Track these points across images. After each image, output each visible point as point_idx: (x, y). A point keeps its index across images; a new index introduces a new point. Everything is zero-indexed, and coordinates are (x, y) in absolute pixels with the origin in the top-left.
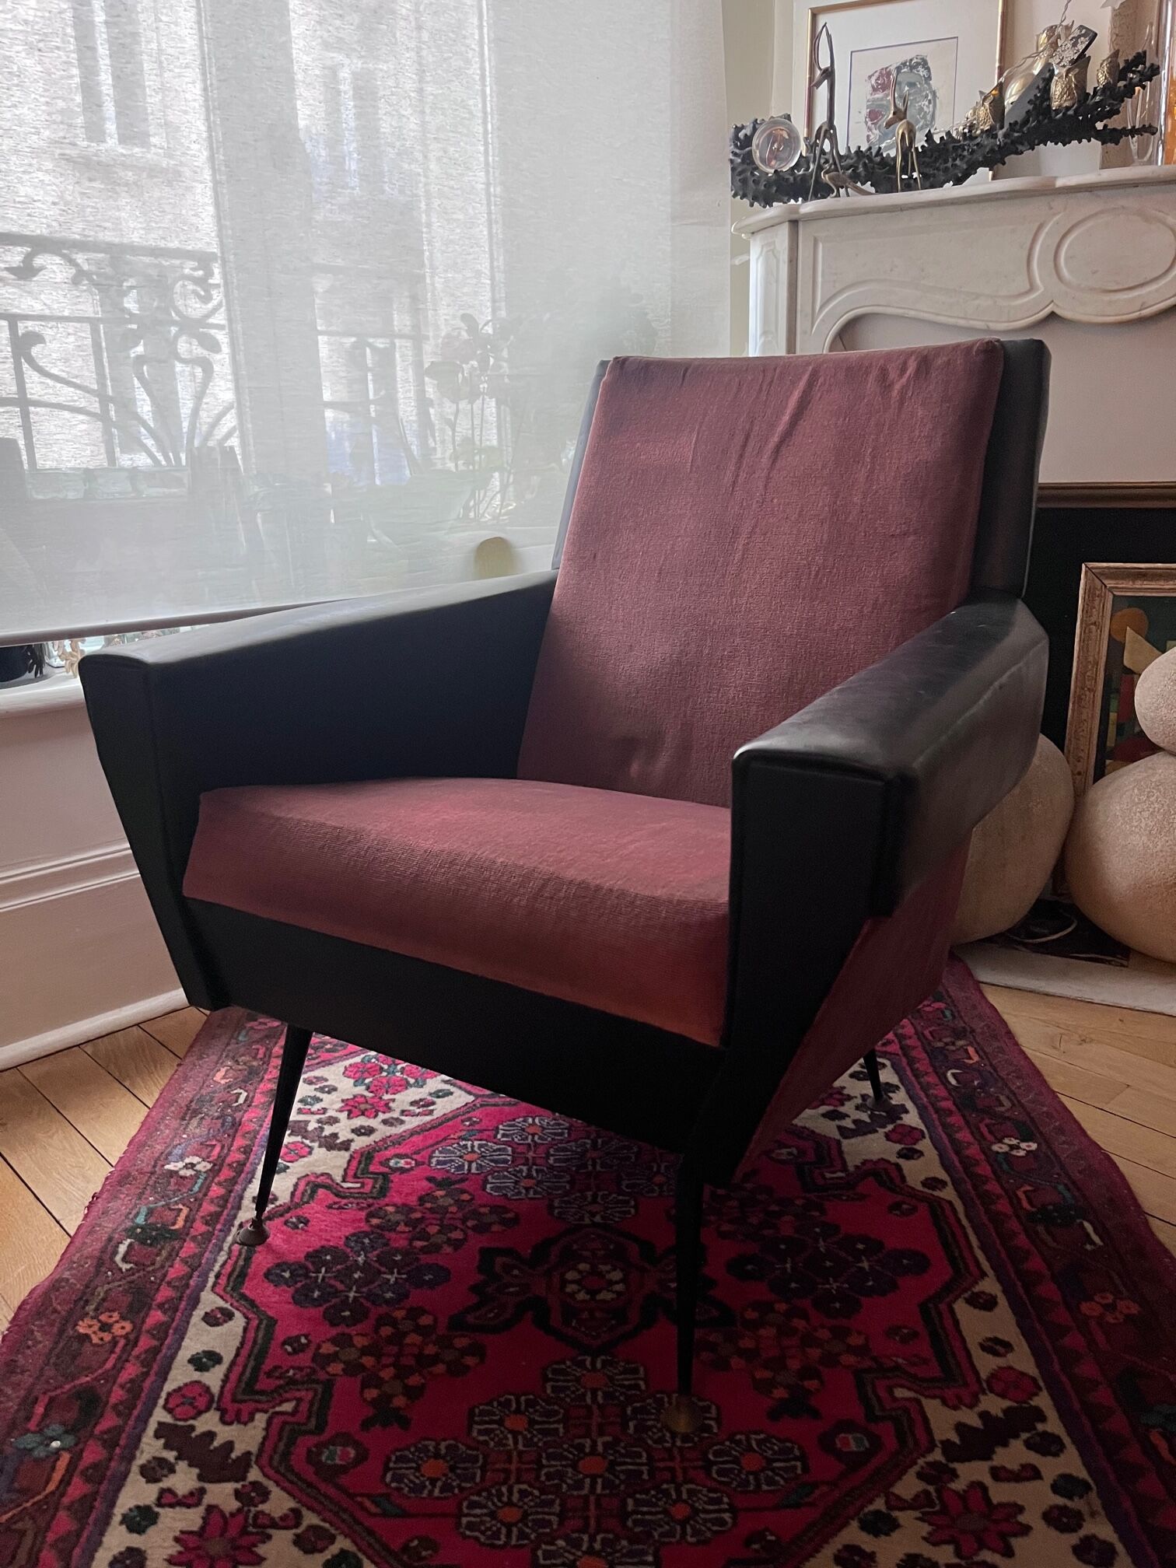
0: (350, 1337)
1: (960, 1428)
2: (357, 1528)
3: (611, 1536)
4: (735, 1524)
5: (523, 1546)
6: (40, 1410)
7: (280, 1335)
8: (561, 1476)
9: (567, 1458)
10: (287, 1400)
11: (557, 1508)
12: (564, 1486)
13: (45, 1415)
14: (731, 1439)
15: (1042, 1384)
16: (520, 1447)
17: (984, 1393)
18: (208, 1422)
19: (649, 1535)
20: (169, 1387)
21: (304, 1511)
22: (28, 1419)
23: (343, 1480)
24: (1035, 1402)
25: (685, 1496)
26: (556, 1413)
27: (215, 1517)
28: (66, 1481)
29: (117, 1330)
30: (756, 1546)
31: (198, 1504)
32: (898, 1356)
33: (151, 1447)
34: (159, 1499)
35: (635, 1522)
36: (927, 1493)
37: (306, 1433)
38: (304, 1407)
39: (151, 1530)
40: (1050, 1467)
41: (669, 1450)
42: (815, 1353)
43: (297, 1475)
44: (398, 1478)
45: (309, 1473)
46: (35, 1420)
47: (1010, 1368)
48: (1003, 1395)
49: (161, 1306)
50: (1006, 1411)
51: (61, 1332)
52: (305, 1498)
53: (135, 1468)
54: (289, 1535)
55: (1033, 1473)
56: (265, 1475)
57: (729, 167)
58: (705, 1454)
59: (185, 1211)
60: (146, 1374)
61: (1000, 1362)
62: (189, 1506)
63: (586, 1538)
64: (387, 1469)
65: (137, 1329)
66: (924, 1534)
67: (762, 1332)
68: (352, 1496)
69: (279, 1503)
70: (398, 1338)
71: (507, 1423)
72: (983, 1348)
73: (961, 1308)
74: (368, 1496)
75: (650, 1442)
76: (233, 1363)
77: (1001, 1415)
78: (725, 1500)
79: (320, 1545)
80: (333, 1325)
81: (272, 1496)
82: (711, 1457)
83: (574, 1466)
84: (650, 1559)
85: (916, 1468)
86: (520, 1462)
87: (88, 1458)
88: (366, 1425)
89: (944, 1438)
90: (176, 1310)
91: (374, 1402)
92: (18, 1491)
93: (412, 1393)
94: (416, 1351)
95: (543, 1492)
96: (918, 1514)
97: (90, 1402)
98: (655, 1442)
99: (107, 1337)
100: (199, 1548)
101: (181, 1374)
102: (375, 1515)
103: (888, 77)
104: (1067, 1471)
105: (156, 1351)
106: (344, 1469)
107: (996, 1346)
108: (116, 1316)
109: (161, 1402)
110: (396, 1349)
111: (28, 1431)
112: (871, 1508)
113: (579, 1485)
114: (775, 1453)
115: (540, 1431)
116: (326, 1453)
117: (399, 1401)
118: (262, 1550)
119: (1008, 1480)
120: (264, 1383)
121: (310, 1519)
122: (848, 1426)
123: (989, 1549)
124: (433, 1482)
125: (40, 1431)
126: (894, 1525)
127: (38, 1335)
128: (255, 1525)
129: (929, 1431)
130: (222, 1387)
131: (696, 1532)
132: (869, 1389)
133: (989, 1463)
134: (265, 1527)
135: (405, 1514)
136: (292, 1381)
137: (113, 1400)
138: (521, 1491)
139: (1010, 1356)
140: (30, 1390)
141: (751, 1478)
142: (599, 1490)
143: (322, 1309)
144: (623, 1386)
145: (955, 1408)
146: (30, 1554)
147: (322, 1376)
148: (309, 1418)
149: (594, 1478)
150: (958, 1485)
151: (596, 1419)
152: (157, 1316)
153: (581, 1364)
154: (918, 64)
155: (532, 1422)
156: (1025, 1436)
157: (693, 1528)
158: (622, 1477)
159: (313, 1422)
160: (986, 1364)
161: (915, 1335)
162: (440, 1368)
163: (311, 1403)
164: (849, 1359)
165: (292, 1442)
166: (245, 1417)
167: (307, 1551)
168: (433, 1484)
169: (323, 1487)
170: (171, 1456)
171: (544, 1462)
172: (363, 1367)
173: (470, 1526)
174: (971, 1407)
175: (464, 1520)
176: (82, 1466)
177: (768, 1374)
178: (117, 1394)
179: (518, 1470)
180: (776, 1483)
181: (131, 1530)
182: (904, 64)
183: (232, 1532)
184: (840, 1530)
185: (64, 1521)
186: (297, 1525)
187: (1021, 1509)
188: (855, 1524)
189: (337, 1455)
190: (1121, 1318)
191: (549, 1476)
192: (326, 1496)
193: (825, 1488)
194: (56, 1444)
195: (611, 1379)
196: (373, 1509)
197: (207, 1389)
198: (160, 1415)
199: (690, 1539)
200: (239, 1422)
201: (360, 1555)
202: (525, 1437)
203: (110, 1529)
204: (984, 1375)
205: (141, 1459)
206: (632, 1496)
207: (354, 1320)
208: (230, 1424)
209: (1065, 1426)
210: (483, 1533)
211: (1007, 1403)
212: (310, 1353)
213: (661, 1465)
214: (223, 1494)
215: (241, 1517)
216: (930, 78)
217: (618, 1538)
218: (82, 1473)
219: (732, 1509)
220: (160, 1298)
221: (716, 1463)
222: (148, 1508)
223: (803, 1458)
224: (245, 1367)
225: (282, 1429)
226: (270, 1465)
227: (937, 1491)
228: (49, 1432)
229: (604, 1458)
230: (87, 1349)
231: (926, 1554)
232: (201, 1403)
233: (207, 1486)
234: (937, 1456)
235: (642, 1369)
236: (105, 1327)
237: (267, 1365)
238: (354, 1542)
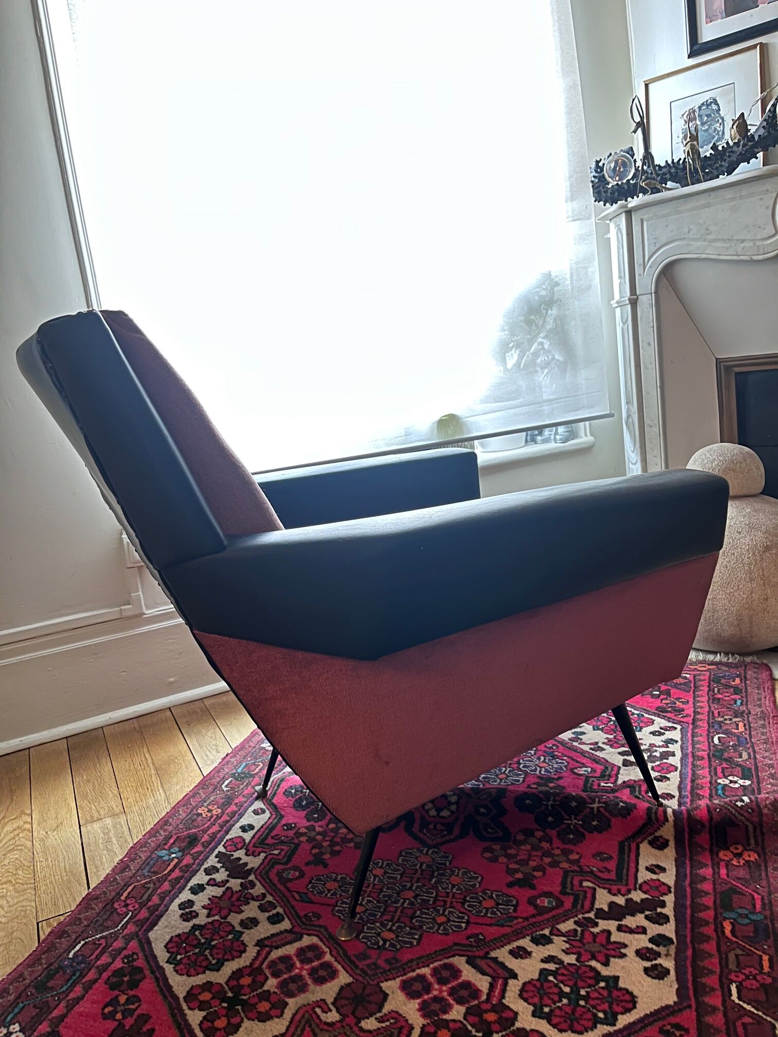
0: (315, 827)
1: (612, 905)
2: (288, 905)
3: (403, 925)
4: (466, 929)
5: (359, 923)
6: (172, 841)
7: (284, 822)
8: (390, 896)
9: (396, 890)
10: (277, 849)
11: (382, 910)
12: (390, 901)
13: (173, 843)
14: (484, 891)
15: (673, 890)
16: (376, 882)
17: (635, 889)
18: (240, 854)
19: (421, 927)
20: (228, 837)
21: (268, 895)
22: (166, 844)
23: (289, 885)
24: (664, 898)
25: (446, 913)
26: (399, 870)
27: (229, 893)
28: (172, 871)
29: (214, 812)
30: (472, 940)
31: (224, 886)
32: (594, 867)
33: (212, 861)
34: (208, 882)
35: (416, 921)
36: (576, 930)
37: (279, 864)
38: (283, 853)
39: (201, 894)
40: (654, 930)
41: (448, 893)
42: (547, 860)
43: (270, 880)
44: (313, 887)
45: (275, 880)
46: (168, 845)
47: (659, 880)
48: (645, 893)
49: (236, 804)
50: (642, 900)
51: (191, 812)
52: (270, 890)
53: (203, 868)
54: (257, 904)
55: (643, 931)
56: (256, 878)
57: (591, 185)
58: (465, 897)
59: (262, 765)
60: (220, 831)
61: (654, 877)
62: (219, 887)
63: (390, 924)
64: (310, 882)
65: (223, 813)
66: (564, 948)
67: (523, 847)
68: (290, 891)
69: (258, 890)
70: (336, 831)
71: (374, 872)
72: (647, 869)
73: (644, 847)
74: (297, 892)
75: (440, 888)
76: (259, 830)
77: (639, 901)
78: (466, 918)
79: (269, 909)
80: (308, 821)
81: (256, 887)
82: (468, 899)
83: (398, 894)
84: (417, 937)
85: (576, 919)
86: (373, 888)
87: (184, 862)
88: (307, 864)
89: (599, 907)
90: (242, 806)
91: (315, 855)
92: (152, 872)
93: (334, 853)
94: (342, 836)
95: (378, 902)
96: (565, 939)
97: (193, 840)
98: (443, 889)
99: (209, 814)
100: (218, 903)
101: (235, 832)
102: (298, 900)
103: (694, 114)
104: (663, 933)
105: (228, 821)
106: (291, 880)
107: (655, 869)
108: (216, 807)
109: (223, 843)
110: (333, 834)
111: (165, 849)
112: (541, 932)
113: (396, 902)
114: (503, 901)
115: (389, 878)
116: (286, 872)
117: (327, 856)
118: (243, 908)
119: (625, 932)
120: (270, 841)
121: (269, 898)
122: (548, 894)
123: (596, 960)
124: (329, 891)
125: (169, 850)
126: (550, 941)
127: (181, 812)
128: (244, 897)
129: (593, 903)
130: (251, 840)
131: (445, 929)
132: (569, 880)
133: (620, 923)
134: (248, 899)
135: (312, 902)
136: (283, 842)
137: (203, 840)
138: (368, 900)
139: (661, 874)
140: (170, 832)
141: (484, 911)
142: (405, 905)
143: (305, 812)
144: (438, 863)
145: (614, 895)
146: (149, 896)
147: (296, 841)
148: (284, 857)
149: (405, 900)
150: (595, 930)
151: (418, 875)
152: (233, 808)
153: (421, 851)
154: (711, 103)
155: (386, 873)
156: (647, 913)
157: (444, 927)
158: (419, 901)
159: (285, 859)
160: (644, 876)
161: (611, 858)
162: (352, 845)
163: (287, 852)
164: (565, 865)
165: (272, 867)
166: (256, 853)
167: (262, 911)
168: (329, 892)
169: (279, 886)
170: (219, 865)
171: (384, 890)
172: (316, 840)
173: (338, 911)
174: (623, 895)
175: (337, 908)
176: (181, 865)
177: (516, 866)
178: (206, 838)
179: (371, 891)
180: (496, 914)
181: (192, 893)
182: (703, 104)
183: (234, 899)
184: (518, 939)
185: (166, 886)
186: (263, 900)
187: (625, 946)
188: (529, 938)
189: (292, 874)
190: (742, 862)
191: (384, 896)
192: (279, 890)
193: (520, 920)
194: (173, 855)
195: (433, 859)
196: (297, 897)
197: (244, 840)
198: (221, 848)
199: (440, 931)
200: (253, 855)
201: (285, 916)
202: (380, 879)
203: (184, 891)
204: (640, 881)
205: (206, 866)
206: (420, 910)
207: (318, 820)
208: (249, 856)
209: (675, 911)
210: (343, 915)
211: (645, 896)
212: (294, 831)
213: (441, 899)
214: (235, 884)
215: (239, 894)
216: (719, 110)
217: (406, 926)
218: (180, 868)
219: (468, 923)
220: (236, 801)
221: (469, 902)
222: (203, 885)
223: (516, 906)
224: (263, 833)
225: (270, 860)
226: (260, 875)
227: (582, 931)
228: (172, 850)
229: (414, 892)
230: (200, 818)
231: (560, 957)
232: (239, 846)
233: (230, 879)
234: (592, 915)
235: (451, 857)
236: (210, 811)
237: (272, 834)
238: (284, 910)
